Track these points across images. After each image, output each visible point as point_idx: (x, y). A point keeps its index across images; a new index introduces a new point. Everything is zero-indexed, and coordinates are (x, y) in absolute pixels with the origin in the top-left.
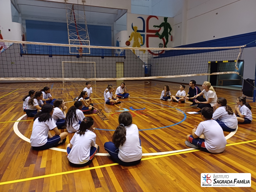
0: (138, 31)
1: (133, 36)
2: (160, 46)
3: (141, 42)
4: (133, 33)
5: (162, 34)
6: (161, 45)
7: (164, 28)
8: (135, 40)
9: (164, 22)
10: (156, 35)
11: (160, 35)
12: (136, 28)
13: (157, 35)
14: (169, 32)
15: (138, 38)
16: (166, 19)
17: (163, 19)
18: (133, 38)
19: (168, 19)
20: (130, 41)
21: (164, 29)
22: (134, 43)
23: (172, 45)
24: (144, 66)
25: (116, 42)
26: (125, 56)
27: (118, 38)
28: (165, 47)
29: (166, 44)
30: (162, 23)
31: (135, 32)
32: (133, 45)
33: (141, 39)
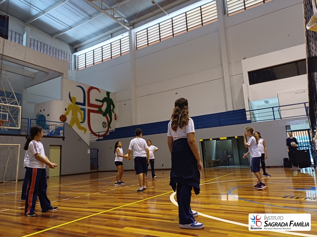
1: (70, 109)
2: (103, 125)
3: (81, 119)
4: (71, 106)
5: (105, 110)
6: (105, 124)
7: (107, 104)
8: (73, 114)
9: (106, 96)
10: (98, 110)
11: (103, 112)
12: (75, 98)
13: (100, 112)
14: (112, 109)
15: (77, 112)
16: (108, 93)
17: (106, 94)
18: (71, 112)
19: (110, 94)
20: (67, 115)
21: (107, 105)
22: (72, 119)
23: (116, 125)
24: (89, 152)
25: (37, 116)
26: (65, 136)
27: (42, 110)
28: (109, 127)
29: (109, 123)
30: (105, 98)
31: (73, 105)
32: (71, 121)
33: (81, 114)
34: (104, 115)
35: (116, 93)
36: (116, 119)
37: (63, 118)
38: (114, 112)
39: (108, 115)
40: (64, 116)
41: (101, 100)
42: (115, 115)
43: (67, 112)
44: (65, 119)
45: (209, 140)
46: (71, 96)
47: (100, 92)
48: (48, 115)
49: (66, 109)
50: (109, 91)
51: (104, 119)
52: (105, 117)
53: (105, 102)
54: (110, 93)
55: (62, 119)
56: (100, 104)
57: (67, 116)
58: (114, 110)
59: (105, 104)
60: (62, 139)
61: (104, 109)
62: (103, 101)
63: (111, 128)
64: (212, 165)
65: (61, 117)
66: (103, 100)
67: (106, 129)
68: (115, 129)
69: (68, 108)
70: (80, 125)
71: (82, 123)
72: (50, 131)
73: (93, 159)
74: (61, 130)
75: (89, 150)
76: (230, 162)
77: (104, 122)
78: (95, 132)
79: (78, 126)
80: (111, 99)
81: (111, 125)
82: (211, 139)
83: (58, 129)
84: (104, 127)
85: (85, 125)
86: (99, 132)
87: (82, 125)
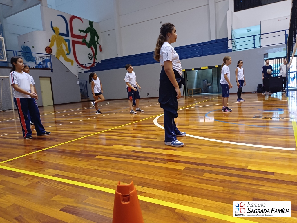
0: (61, 34)
1: (54, 41)
2: (89, 57)
3: (67, 50)
4: (55, 36)
5: (90, 42)
6: (91, 56)
7: (91, 34)
8: (58, 46)
9: (89, 26)
10: (83, 42)
11: (87, 43)
12: (57, 29)
13: (84, 43)
14: (96, 40)
15: (61, 43)
16: (91, 23)
17: (89, 23)
18: (55, 43)
19: (93, 24)
20: (52, 46)
21: (91, 36)
22: (58, 50)
23: (101, 57)
24: (78, 83)
25: (22, 48)
26: (52, 68)
27: (26, 42)
28: (95, 58)
29: (95, 54)
30: (88, 28)
31: (56, 35)
32: (57, 53)
33: (66, 45)
34: (89, 46)
35: (99, 23)
36: (101, 51)
37: (49, 50)
38: (98, 43)
39: (93, 46)
40: (49, 47)
41: (85, 30)
42: (100, 46)
43: (51, 43)
44: (51, 50)
45: (191, 70)
46: (53, 26)
47: (82, 22)
48: (33, 47)
49: (50, 41)
50: (91, 20)
51: (90, 51)
52: (90, 49)
53: (88, 32)
54: (92, 22)
55: (47, 50)
56: (83, 34)
57: (52, 48)
58: (98, 41)
59: (89, 34)
60: (50, 71)
61: (88, 39)
62: (86, 32)
63: (97, 60)
64: (192, 93)
65: (47, 48)
66: (86, 30)
67: (92, 61)
68: (101, 60)
69: (52, 39)
70: (66, 57)
71: (67, 54)
72: (38, 63)
73: (83, 89)
74: (48, 62)
75: (78, 81)
76: (209, 90)
77: (89, 54)
78: (81, 64)
79: (64, 58)
80: (94, 29)
81: (97, 57)
82: (193, 69)
83: (45, 61)
84: (91, 58)
85: (71, 56)
86: (85, 64)
87: (68, 57)
